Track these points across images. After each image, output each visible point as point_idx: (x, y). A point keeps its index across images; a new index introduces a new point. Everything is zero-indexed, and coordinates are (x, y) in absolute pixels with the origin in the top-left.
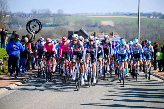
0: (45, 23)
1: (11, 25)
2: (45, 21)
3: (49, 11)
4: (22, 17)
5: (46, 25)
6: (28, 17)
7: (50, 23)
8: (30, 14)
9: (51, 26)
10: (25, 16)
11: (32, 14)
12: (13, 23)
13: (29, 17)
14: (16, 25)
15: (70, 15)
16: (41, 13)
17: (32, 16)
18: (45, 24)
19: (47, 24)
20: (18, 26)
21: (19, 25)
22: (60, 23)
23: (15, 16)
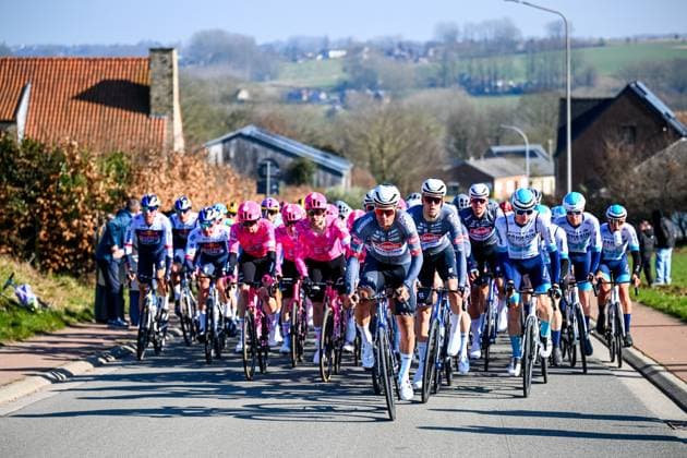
0: (490, 81)
1: (347, 92)
2: (492, 72)
3: (511, 30)
4: (397, 57)
5: (496, 87)
6: (419, 56)
7: (511, 78)
8: (430, 45)
9: (516, 91)
10: (410, 52)
11: (440, 44)
12: (356, 86)
13: (425, 55)
14: (369, 92)
15: (602, 44)
16: (477, 37)
17: (436, 52)
18: (493, 84)
19: (500, 84)
20: (377, 96)
21: (381, 93)
22: (555, 79)
23: (367, 53)
